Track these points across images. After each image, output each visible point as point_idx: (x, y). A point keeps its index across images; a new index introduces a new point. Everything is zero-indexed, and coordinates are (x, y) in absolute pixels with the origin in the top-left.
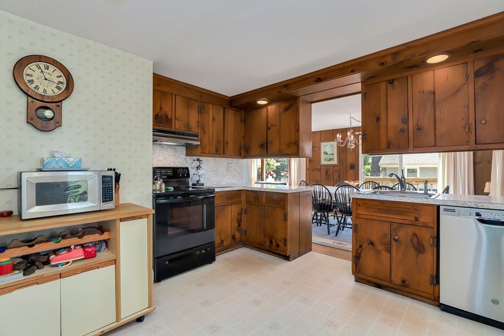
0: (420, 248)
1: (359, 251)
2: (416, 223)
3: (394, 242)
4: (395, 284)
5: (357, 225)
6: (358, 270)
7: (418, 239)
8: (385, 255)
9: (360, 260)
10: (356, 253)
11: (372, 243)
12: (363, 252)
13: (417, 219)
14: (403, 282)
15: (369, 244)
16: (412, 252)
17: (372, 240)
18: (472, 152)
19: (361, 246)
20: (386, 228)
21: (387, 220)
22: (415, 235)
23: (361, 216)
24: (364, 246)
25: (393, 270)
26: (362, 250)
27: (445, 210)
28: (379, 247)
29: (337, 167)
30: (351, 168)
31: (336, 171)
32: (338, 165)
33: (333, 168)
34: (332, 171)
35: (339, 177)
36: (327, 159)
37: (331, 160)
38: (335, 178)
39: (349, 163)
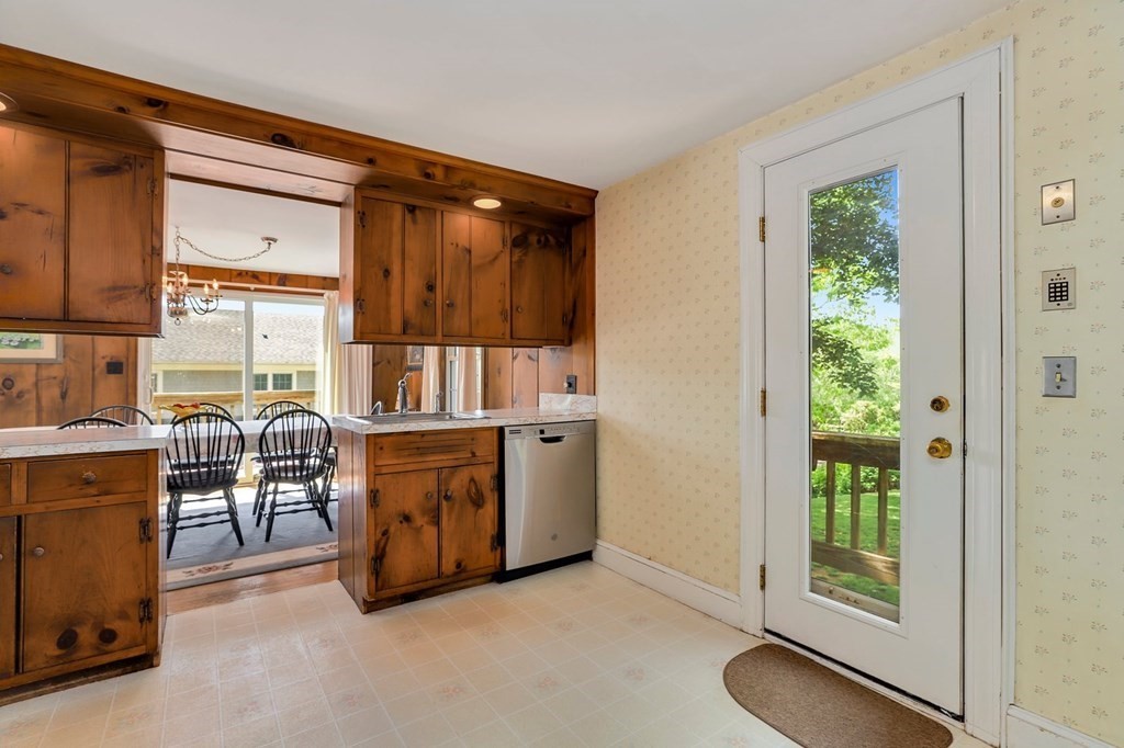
0: (478, 502)
1: (382, 544)
2: (473, 461)
3: (444, 503)
4: (448, 577)
5: (378, 491)
6: (380, 584)
7: (476, 486)
8: (430, 532)
9: (385, 560)
10: (377, 548)
11: (407, 518)
12: (389, 544)
13: (474, 454)
14: (459, 565)
15: (401, 522)
16: (470, 508)
17: (407, 512)
18: (371, 346)
19: (385, 533)
20: (430, 482)
21: (433, 465)
22: (472, 480)
23: (384, 470)
24: (392, 529)
25: (444, 553)
26: (388, 539)
27: (512, 432)
28: (419, 520)
29: (56, 366)
30: (109, 372)
31: (49, 378)
32: (61, 359)
33: (38, 369)
34: (32, 379)
35: (64, 396)
36: (11, 341)
37: (29, 345)
38: (45, 402)
39: (103, 358)
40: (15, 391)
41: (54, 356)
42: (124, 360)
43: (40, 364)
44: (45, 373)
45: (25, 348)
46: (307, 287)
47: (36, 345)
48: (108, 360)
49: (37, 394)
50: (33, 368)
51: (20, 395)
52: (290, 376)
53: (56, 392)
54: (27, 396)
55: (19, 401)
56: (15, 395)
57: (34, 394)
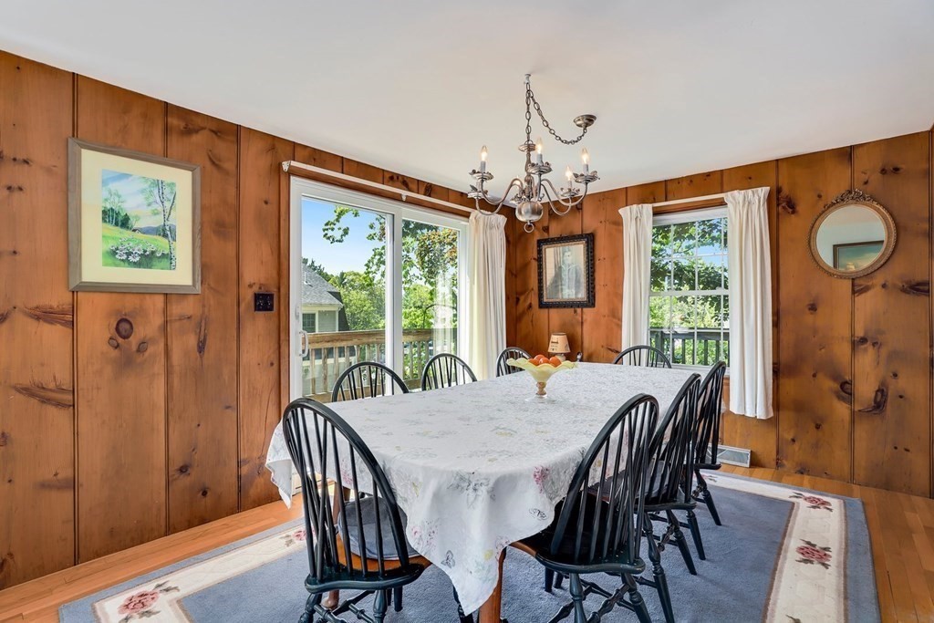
29: (191, 299)
30: (257, 308)
31: (181, 319)
32: (198, 289)
33: (166, 303)
34: (157, 321)
35: (201, 347)
36: (129, 254)
37: (155, 262)
38: (176, 358)
39: (250, 286)
40: (134, 341)
41: (187, 281)
42: (274, 290)
43: (169, 295)
44: (177, 309)
45: (149, 266)
46: (448, 201)
47: (165, 262)
48: (256, 289)
49: (166, 345)
50: (160, 300)
51: (141, 348)
52: (314, 315)
53: (192, 341)
54: (151, 350)
55: (140, 359)
56: (134, 348)
57: (162, 345)
